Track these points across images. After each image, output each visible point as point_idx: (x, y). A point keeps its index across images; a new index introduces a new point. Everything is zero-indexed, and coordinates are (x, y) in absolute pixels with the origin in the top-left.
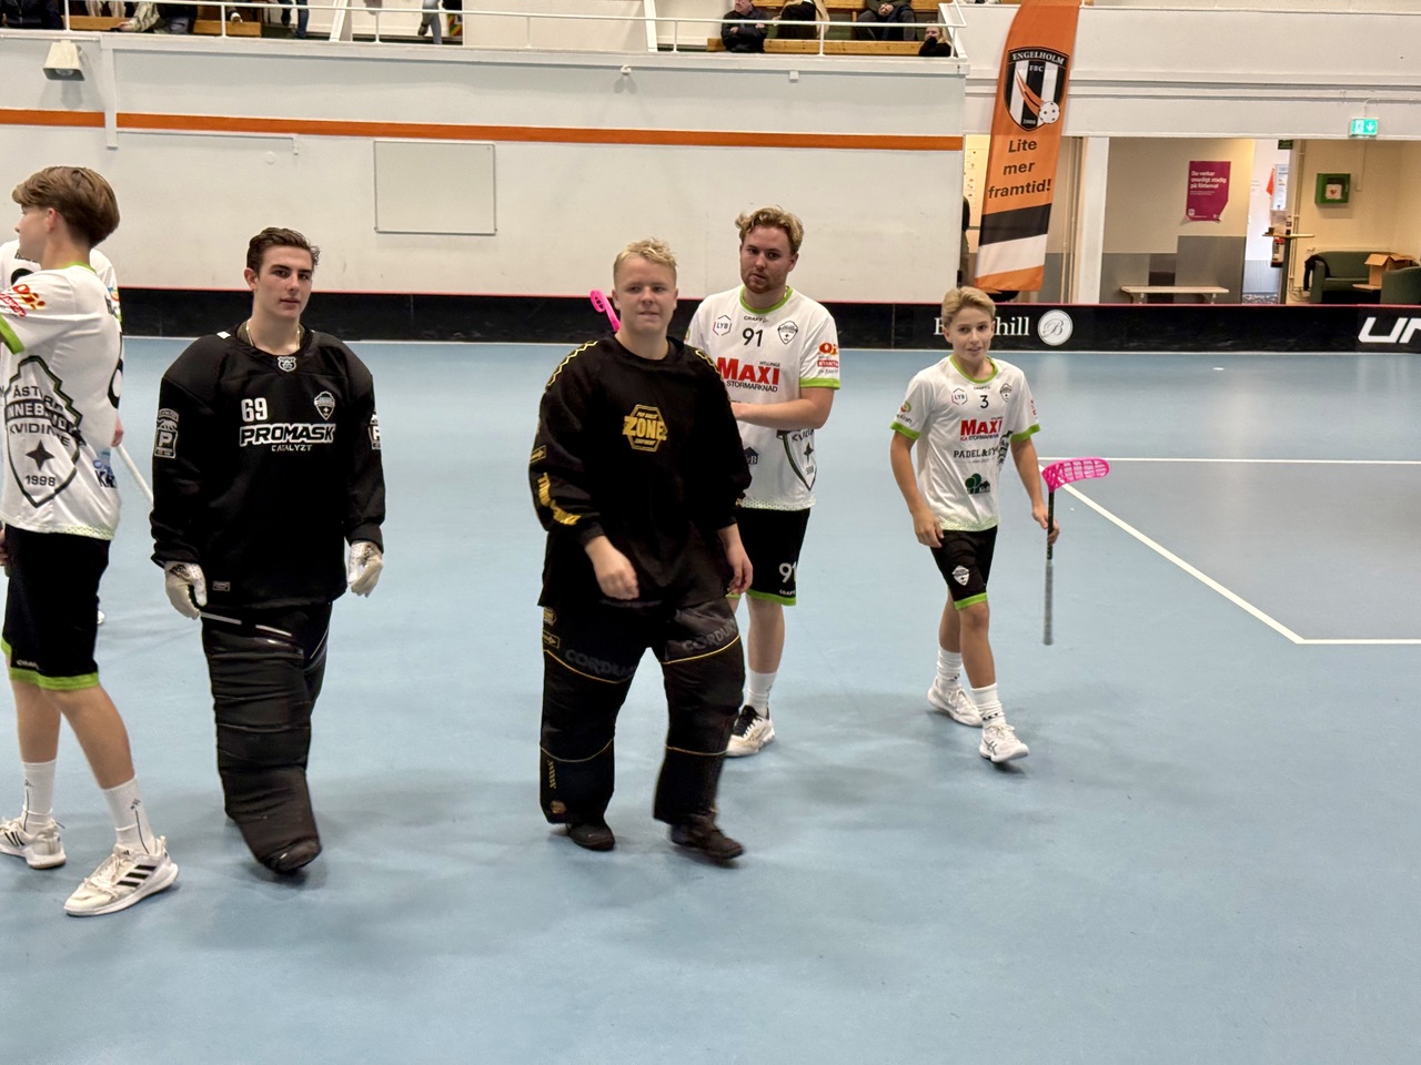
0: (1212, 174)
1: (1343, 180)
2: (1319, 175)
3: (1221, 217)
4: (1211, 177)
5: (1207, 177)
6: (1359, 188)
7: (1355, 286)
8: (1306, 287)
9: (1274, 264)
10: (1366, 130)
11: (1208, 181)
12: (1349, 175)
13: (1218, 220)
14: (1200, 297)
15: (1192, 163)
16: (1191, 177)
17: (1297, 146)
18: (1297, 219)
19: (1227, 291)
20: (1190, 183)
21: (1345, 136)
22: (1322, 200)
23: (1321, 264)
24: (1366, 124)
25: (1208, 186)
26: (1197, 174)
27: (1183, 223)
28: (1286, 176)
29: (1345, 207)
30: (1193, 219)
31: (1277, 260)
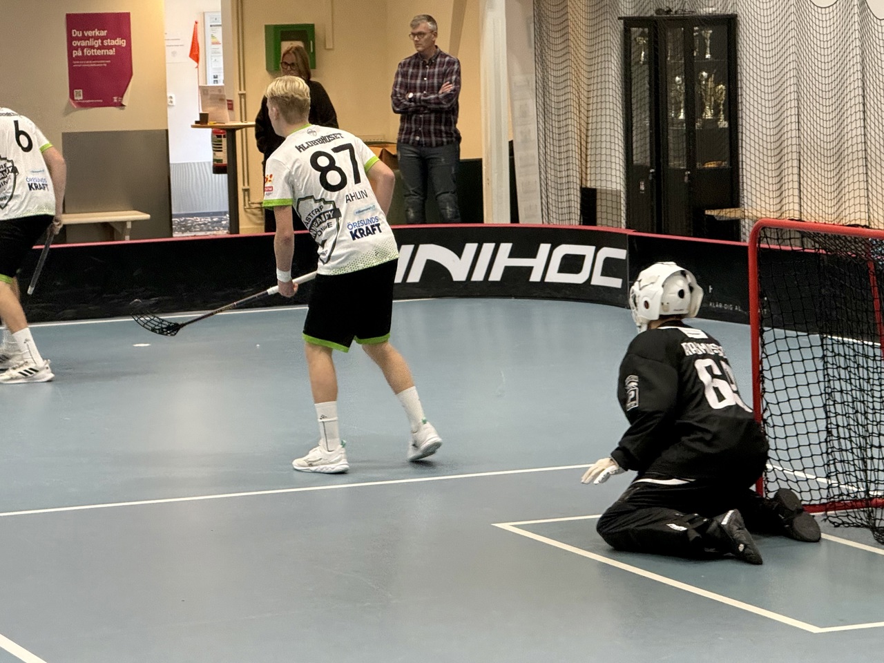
0: (104, 33)
1: (304, 33)
2: (267, 27)
3: (126, 100)
4: (103, 38)
5: (96, 38)
9: (218, 169)
11: (97, 45)
12: (312, 26)
13: (121, 105)
14: (108, 229)
15: (70, 18)
16: (70, 39)
18: (242, 96)
19: (147, 216)
20: (71, 49)
25: (99, 53)
26: (79, 34)
27: (67, 112)
28: (220, 29)
30: (82, 105)
31: (220, 161)
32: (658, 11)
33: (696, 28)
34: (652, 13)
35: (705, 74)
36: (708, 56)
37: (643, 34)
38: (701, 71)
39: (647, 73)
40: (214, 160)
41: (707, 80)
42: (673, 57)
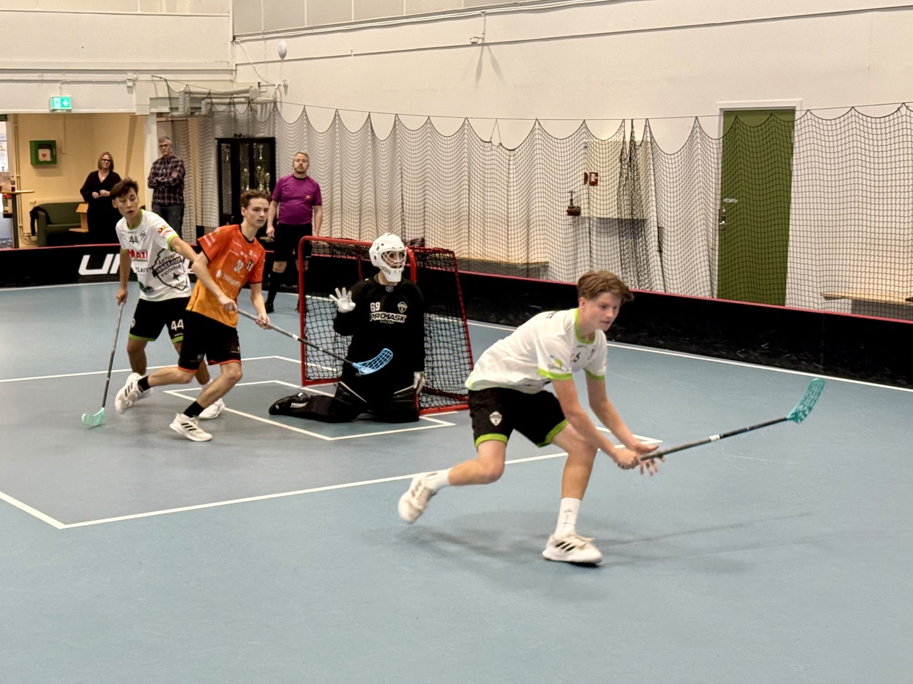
1: (50, 145)
2: (31, 142)
6: (63, 151)
7: (71, 230)
8: (33, 233)
9: (6, 215)
10: (63, 106)
12: (55, 141)
17: (11, 119)
18: (18, 177)
21: (47, 111)
22: (36, 163)
23: (42, 214)
24: (62, 100)
28: (6, 143)
29: (55, 167)
31: (7, 211)
32: (235, 135)
33: (255, 144)
34: (232, 136)
35: (259, 167)
36: (261, 158)
37: (227, 147)
38: (258, 165)
39: (230, 167)
40: (4, 211)
41: (261, 169)
42: (243, 158)
